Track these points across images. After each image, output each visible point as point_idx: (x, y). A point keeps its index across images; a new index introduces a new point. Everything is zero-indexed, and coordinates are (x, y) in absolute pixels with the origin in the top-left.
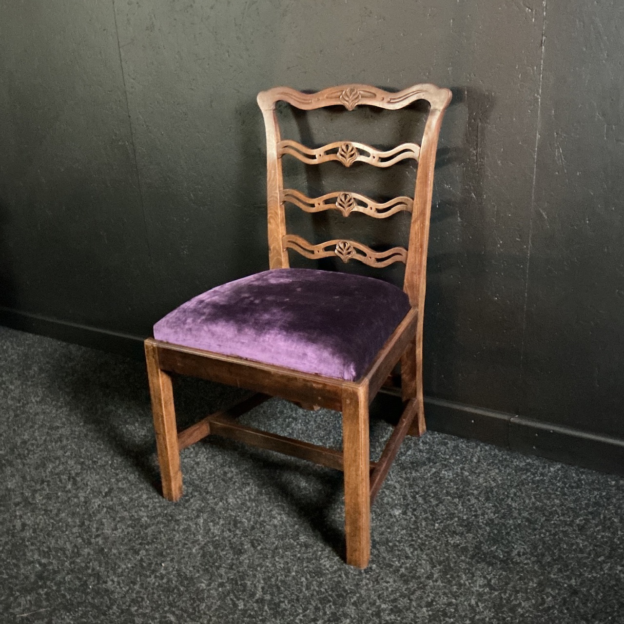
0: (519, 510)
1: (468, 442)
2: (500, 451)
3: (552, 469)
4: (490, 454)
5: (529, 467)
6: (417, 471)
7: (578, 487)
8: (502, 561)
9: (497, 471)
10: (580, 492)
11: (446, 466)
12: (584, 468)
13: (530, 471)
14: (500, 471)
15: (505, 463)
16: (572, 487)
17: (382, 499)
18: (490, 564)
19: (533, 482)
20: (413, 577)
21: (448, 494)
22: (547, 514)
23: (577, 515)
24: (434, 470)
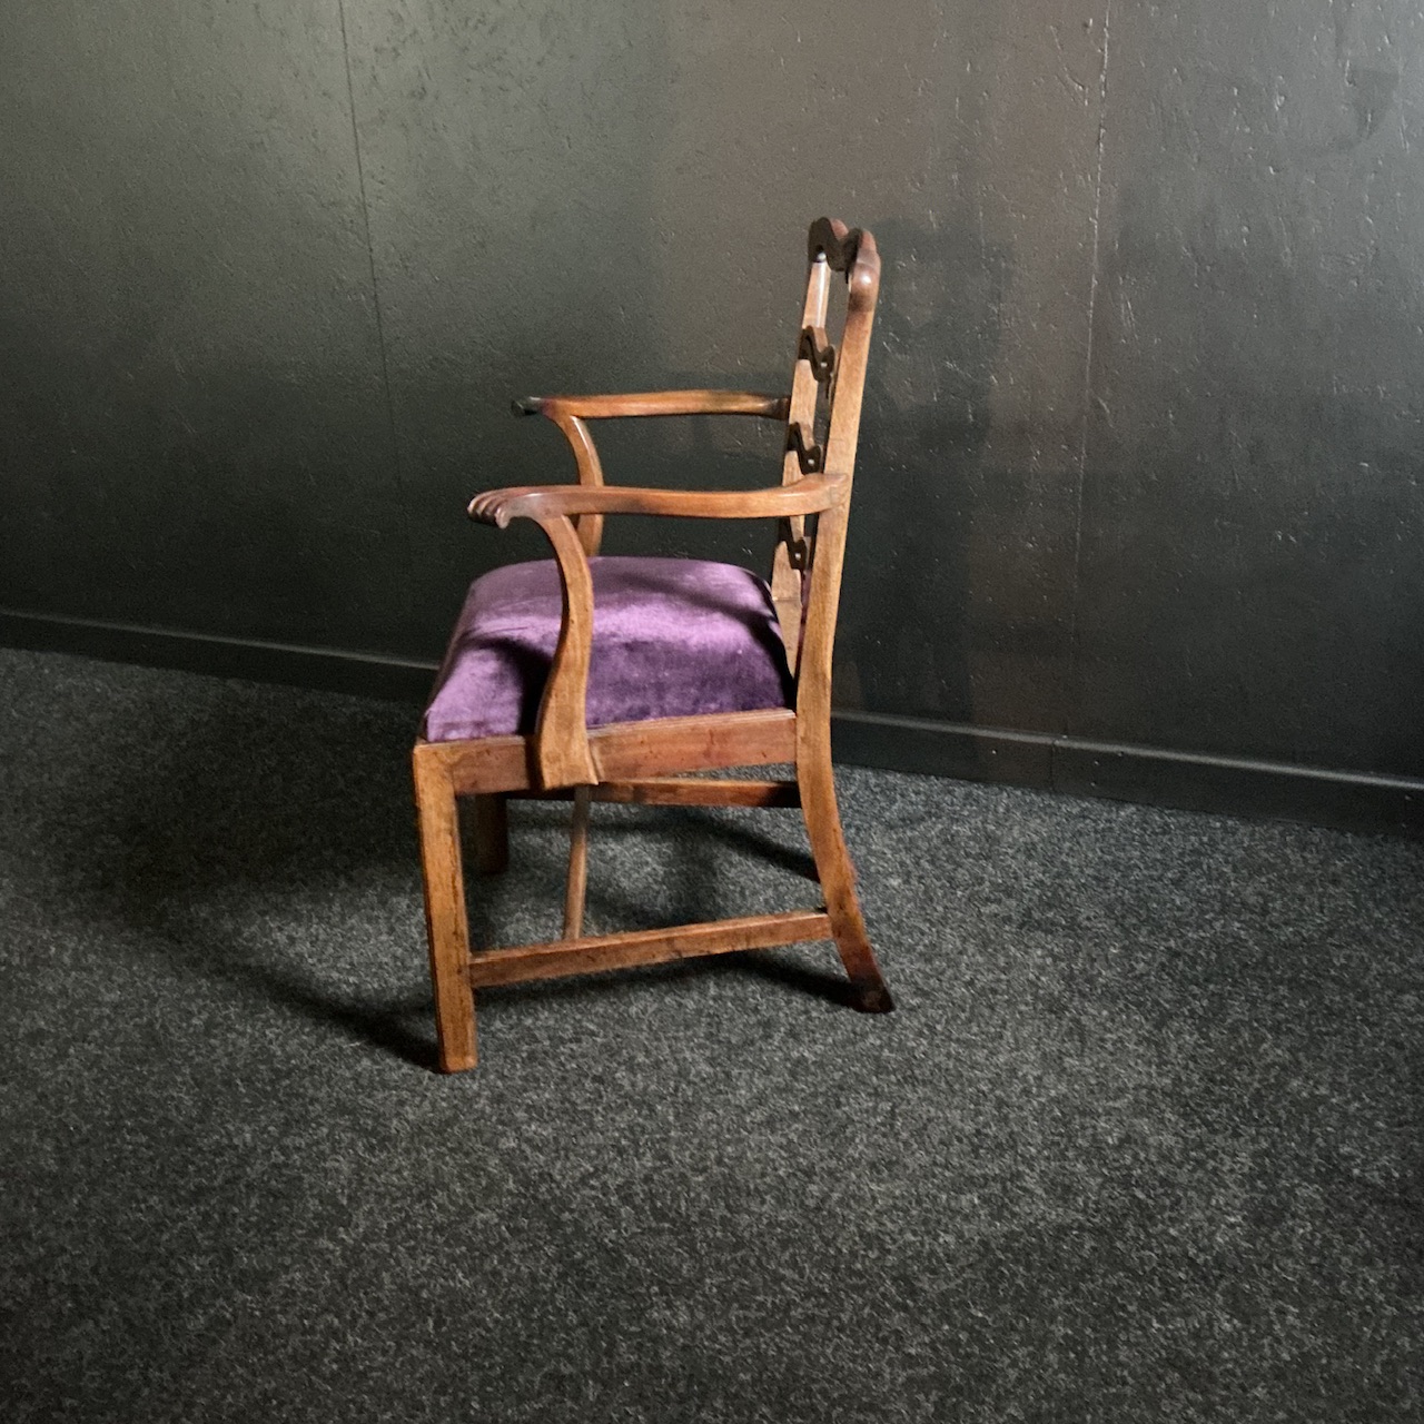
0: (1079, 866)
1: (986, 788)
2: (1038, 794)
3: (1122, 813)
4: (1024, 801)
5: (1086, 813)
6: (913, 829)
7: (1164, 833)
8: (1064, 928)
9: (1038, 821)
11: (957, 820)
12: (1172, 808)
13: (1089, 818)
14: (1043, 821)
15: (1048, 810)
16: (1156, 834)
17: (868, 868)
18: (1047, 932)
19: (1096, 832)
21: (968, 855)
22: (1121, 868)
23: (1167, 868)
24: (940, 826)
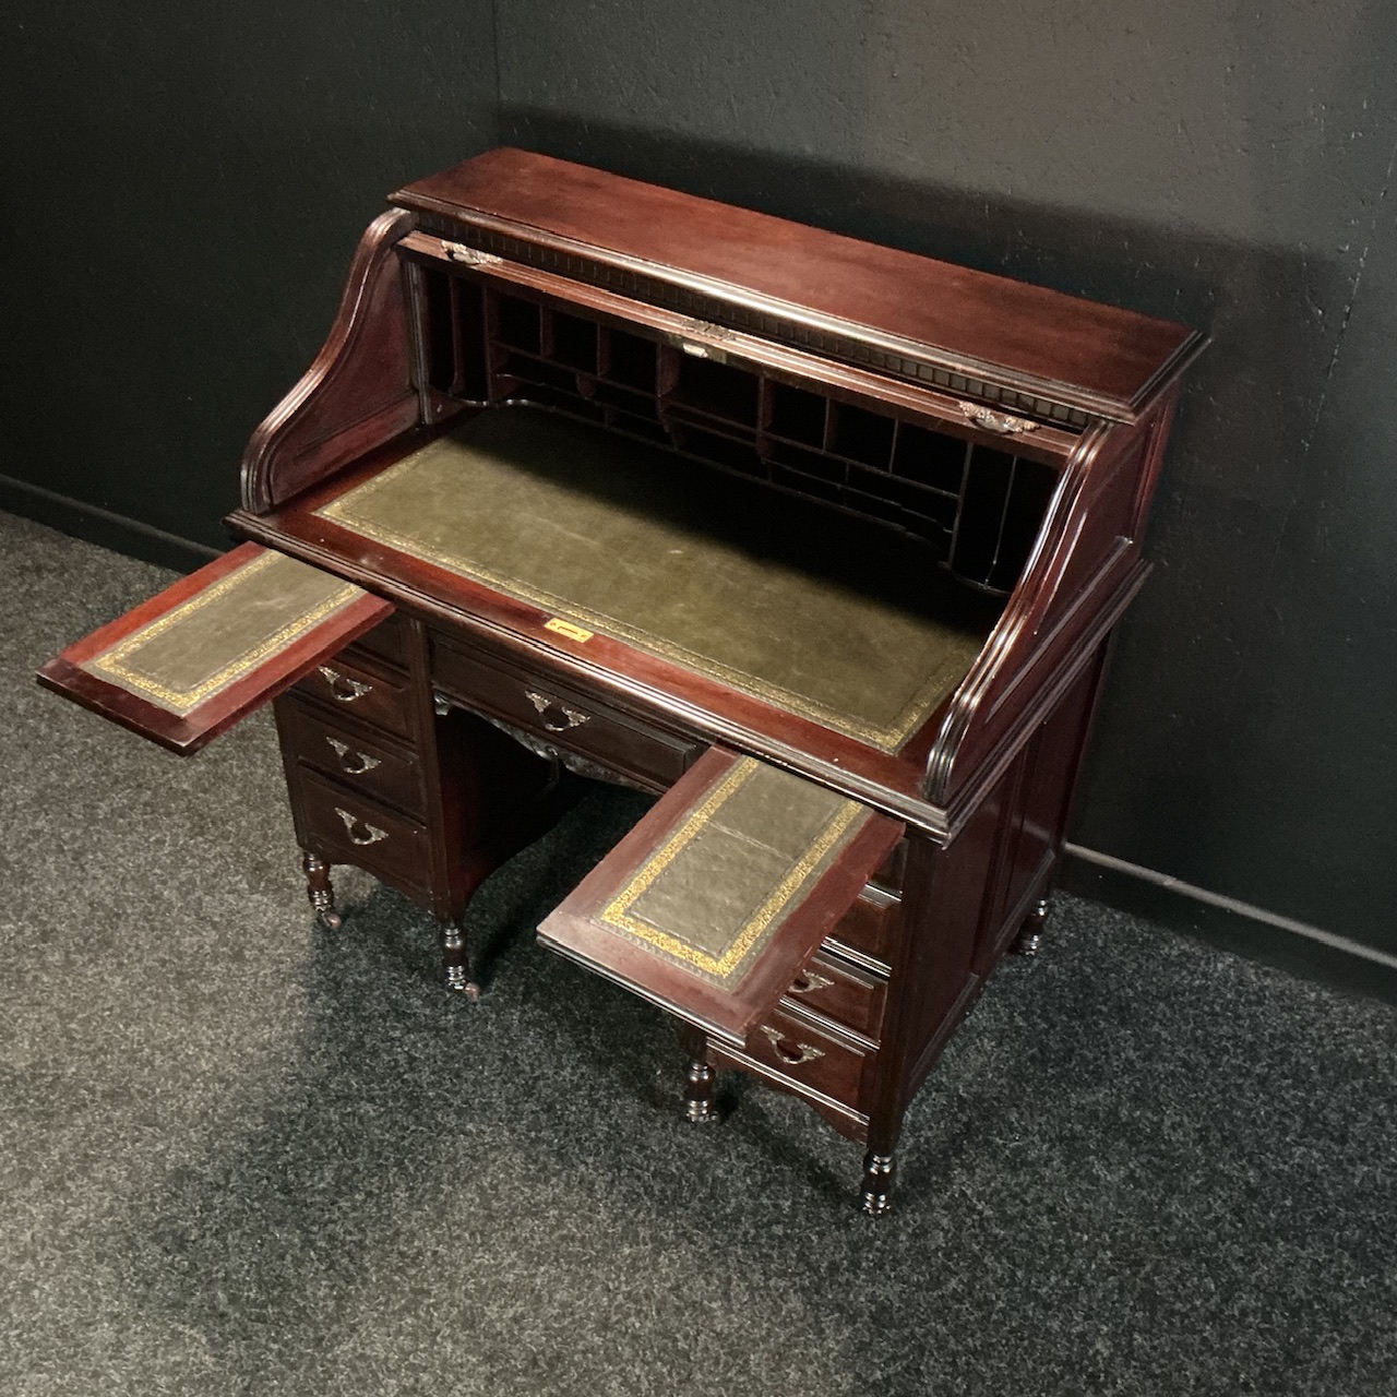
0: (1172, 1044)
1: (1087, 905)
2: (1138, 925)
3: (1220, 966)
4: (1122, 929)
5: (1184, 959)
7: (1260, 1003)
8: (1148, 1138)
9: (1135, 966)
10: (1263, 1013)
11: (1054, 952)
12: (1270, 966)
13: (1186, 968)
14: (1140, 966)
15: (1147, 950)
16: (1250, 1003)
18: (1132, 1143)
19: (1191, 991)
20: (1024, 1163)
21: (1061, 1008)
22: (1211, 1051)
23: (1256, 1057)
